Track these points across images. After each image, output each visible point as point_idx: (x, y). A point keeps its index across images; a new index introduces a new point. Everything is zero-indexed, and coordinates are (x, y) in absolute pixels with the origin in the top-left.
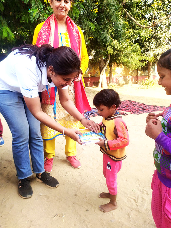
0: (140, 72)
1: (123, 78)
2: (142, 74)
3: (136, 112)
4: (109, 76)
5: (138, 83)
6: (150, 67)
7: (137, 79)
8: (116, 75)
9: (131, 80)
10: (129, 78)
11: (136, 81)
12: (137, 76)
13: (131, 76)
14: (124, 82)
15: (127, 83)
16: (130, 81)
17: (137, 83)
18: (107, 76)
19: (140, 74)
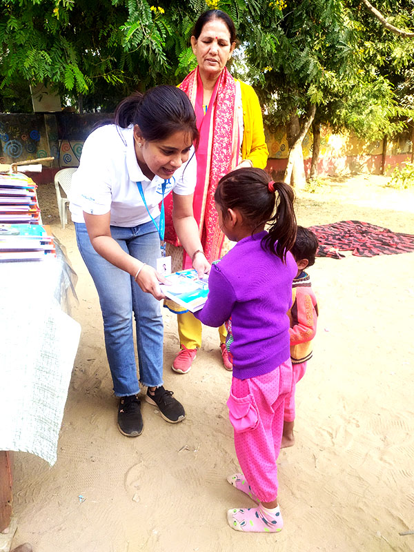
0: (390, 146)
1: (347, 161)
2: (396, 150)
3: (366, 252)
4: (311, 156)
5: (385, 173)
7: (383, 163)
8: (330, 152)
9: (366, 165)
10: (362, 160)
11: (381, 169)
12: (383, 156)
13: (368, 155)
14: (348, 171)
15: (356, 174)
16: (365, 169)
17: (382, 173)
18: (307, 158)
19: (390, 149)
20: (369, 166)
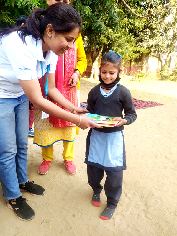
0: (133, 63)
2: (135, 65)
5: (131, 75)
6: (143, 59)
7: (130, 71)
10: (122, 69)
11: (129, 73)
12: (130, 67)
13: (124, 67)
17: (129, 75)
19: (133, 65)
20: (125, 72)
